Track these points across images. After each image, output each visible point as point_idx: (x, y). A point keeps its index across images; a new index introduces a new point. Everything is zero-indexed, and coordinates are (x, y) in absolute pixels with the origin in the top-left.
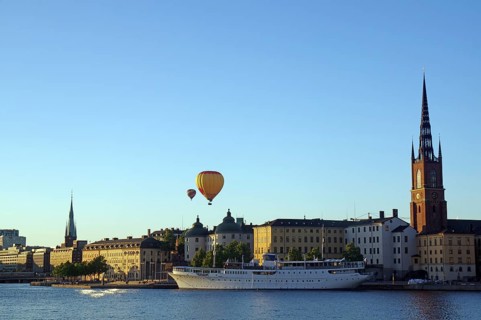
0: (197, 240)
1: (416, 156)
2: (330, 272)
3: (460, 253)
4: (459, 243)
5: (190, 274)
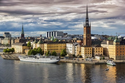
2: (51, 59)
3: (88, 51)
4: (88, 49)
5: (22, 58)
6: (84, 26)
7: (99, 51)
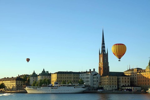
0: (34, 78)
1: (100, 53)
2: (74, 88)
3: (113, 82)
4: (113, 79)
5: (31, 88)
6: (100, 54)
7: (125, 81)
